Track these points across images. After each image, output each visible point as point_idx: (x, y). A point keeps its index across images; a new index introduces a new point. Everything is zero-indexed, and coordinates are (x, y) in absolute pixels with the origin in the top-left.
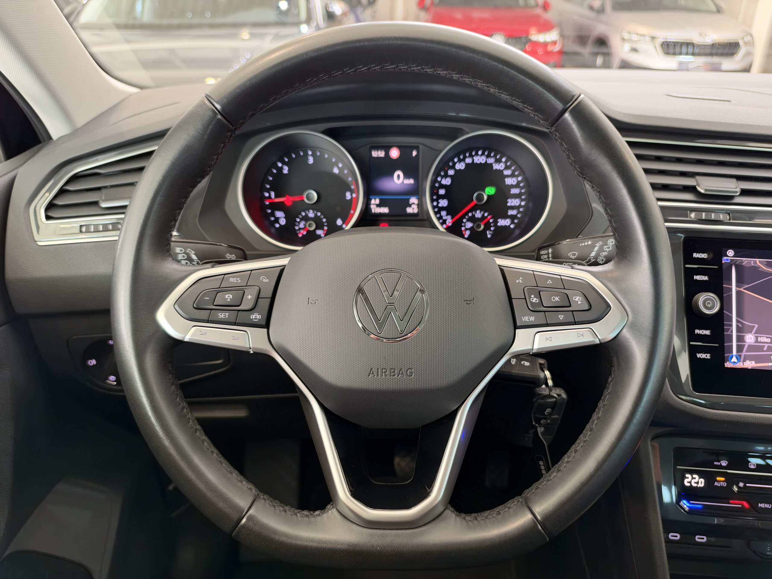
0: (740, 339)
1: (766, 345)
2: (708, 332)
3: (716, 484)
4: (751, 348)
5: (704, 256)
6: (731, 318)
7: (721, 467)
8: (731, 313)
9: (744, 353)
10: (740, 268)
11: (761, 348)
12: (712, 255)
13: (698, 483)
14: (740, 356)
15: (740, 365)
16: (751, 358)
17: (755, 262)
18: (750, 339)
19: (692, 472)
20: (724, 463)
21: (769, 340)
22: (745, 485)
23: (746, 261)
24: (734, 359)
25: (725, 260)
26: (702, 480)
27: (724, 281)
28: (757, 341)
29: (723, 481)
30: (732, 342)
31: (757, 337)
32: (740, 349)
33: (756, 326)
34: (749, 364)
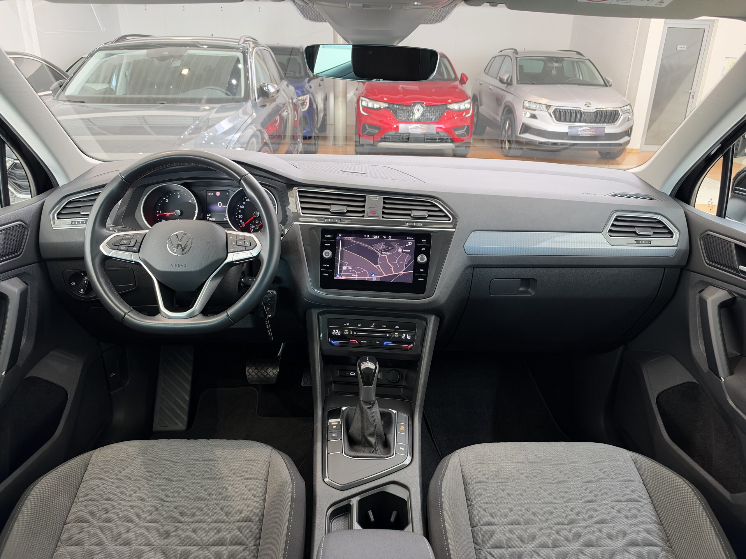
0: (341, 268)
1: (351, 270)
2: (328, 266)
3: (344, 333)
4: (345, 271)
5: (329, 236)
6: (338, 260)
7: (347, 326)
8: (338, 258)
9: (342, 273)
10: (343, 241)
11: (348, 272)
12: (332, 236)
13: (338, 333)
14: (340, 275)
15: (340, 278)
16: (344, 275)
17: (349, 239)
18: (344, 268)
19: (336, 329)
20: (348, 324)
21: (352, 268)
22: (356, 333)
23: (346, 238)
24: (338, 276)
25: (337, 238)
26: (340, 332)
27: (336, 246)
28: (347, 269)
29: (347, 332)
30: (338, 269)
31: (347, 267)
32: (340, 272)
33: (348, 263)
34: (344, 278)
